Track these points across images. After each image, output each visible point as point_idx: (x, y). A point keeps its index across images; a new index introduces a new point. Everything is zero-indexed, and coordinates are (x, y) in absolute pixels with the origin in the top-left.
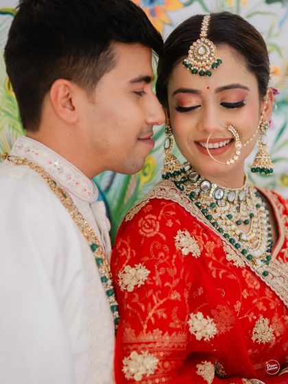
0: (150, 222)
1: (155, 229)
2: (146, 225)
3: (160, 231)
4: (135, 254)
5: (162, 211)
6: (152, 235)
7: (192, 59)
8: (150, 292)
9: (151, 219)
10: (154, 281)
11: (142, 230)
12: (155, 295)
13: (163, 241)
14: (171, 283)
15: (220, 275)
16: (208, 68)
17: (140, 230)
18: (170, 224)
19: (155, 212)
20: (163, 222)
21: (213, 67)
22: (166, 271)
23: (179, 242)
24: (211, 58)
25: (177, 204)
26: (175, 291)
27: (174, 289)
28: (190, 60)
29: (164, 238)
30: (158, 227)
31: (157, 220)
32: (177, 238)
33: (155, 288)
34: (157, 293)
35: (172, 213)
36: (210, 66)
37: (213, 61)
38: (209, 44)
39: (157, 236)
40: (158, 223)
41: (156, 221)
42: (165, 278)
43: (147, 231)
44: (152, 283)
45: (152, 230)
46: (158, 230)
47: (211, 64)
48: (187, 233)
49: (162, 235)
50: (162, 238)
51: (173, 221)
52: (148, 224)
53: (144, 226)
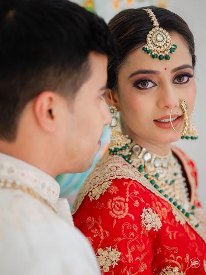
0: (119, 204)
1: (124, 210)
2: (116, 207)
3: (129, 212)
4: (108, 235)
5: (127, 192)
6: (123, 217)
7: (152, 46)
8: (125, 269)
9: (120, 201)
10: (127, 259)
11: (113, 212)
12: (128, 270)
13: (132, 220)
14: (140, 257)
15: (175, 236)
16: (167, 53)
17: (111, 212)
18: (137, 204)
19: (122, 193)
20: (131, 204)
21: (171, 52)
22: (136, 248)
23: (144, 219)
24: (168, 44)
25: (136, 181)
26: (143, 263)
27: (143, 261)
28: (149, 46)
29: (133, 218)
30: (127, 208)
31: (126, 202)
32: (143, 216)
33: (128, 265)
34: (130, 269)
35: (137, 193)
36: (169, 51)
37: (171, 47)
38: (164, 32)
39: (127, 216)
40: (127, 204)
41: (124, 203)
42: (136, 254)
43: (118, 213)
44: (126, 262)
45: (122, 212)
46: (127, 211)
47: (169, 49)
48: (150, 209)
49: (131, 215)
50: (131, 218)
51: (139, 201)
52: (118, 206)
53: (114, 208)
